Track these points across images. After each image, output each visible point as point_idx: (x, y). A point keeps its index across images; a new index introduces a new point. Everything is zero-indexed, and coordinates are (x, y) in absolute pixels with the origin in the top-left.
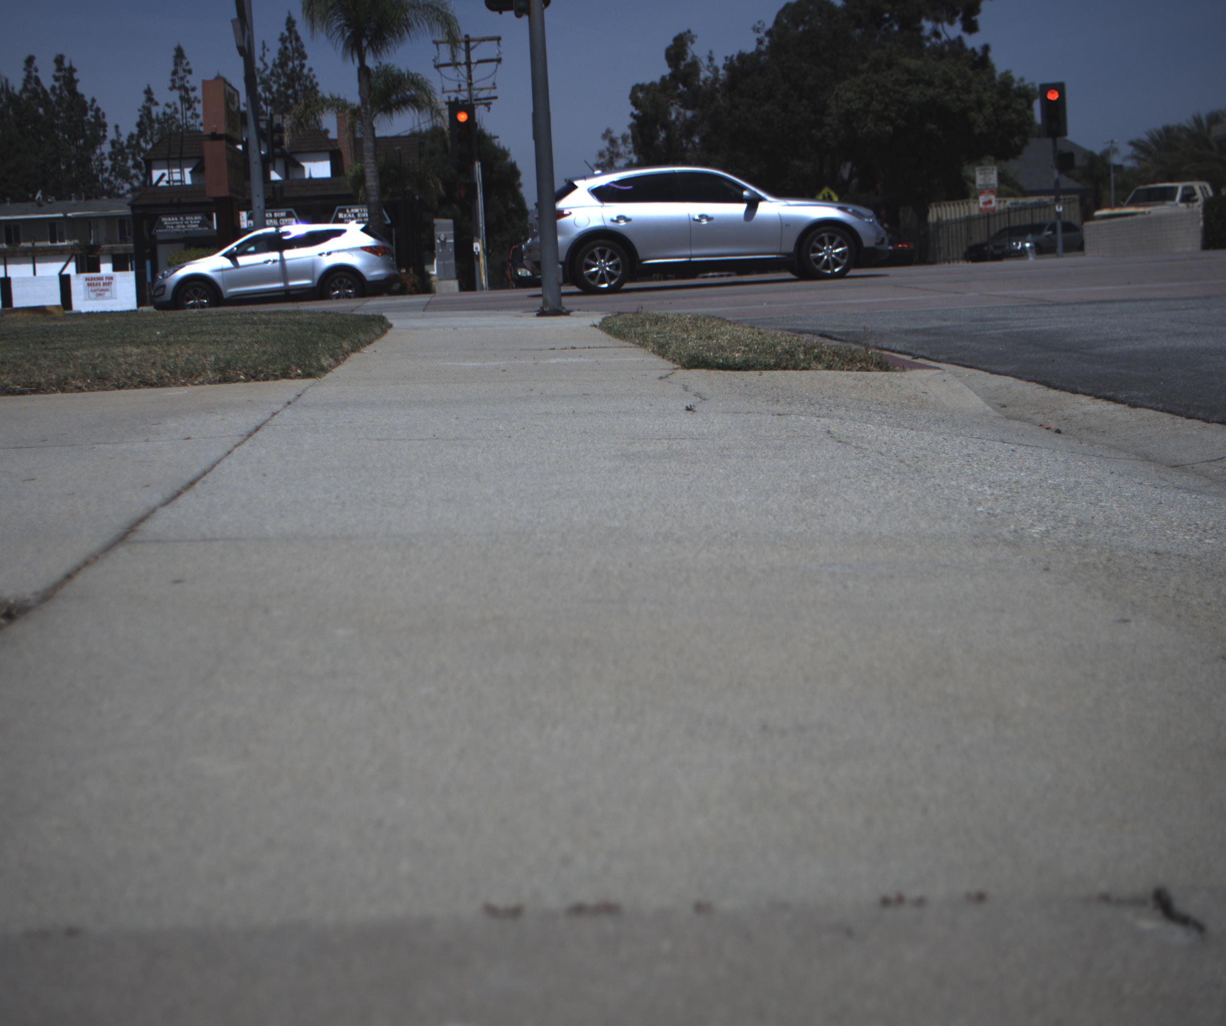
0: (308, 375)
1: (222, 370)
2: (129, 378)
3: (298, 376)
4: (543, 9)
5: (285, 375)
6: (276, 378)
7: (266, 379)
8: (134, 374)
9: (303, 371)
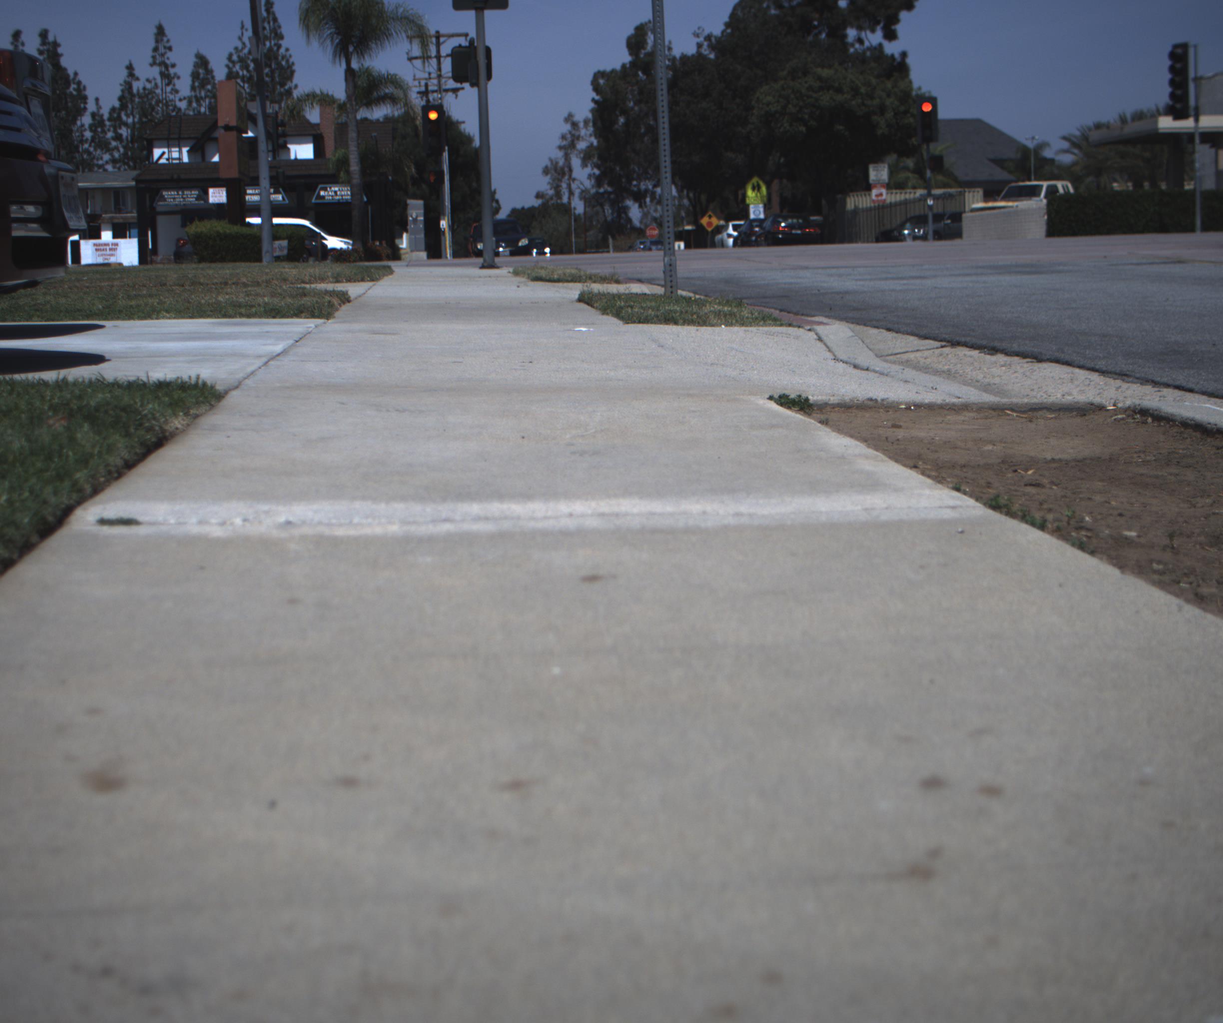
0: (372, 280)
1: (336, 278)
2: (296, 280)
3: (368, 281)
4: (486, 84)
5: (363, 280)
6: (359, 281)
7: (355, 281)
8: (298, 278)
9: (370, 279)
